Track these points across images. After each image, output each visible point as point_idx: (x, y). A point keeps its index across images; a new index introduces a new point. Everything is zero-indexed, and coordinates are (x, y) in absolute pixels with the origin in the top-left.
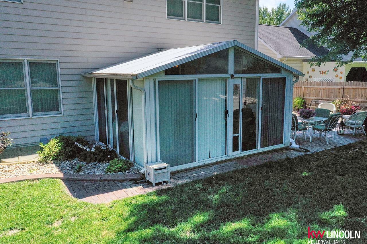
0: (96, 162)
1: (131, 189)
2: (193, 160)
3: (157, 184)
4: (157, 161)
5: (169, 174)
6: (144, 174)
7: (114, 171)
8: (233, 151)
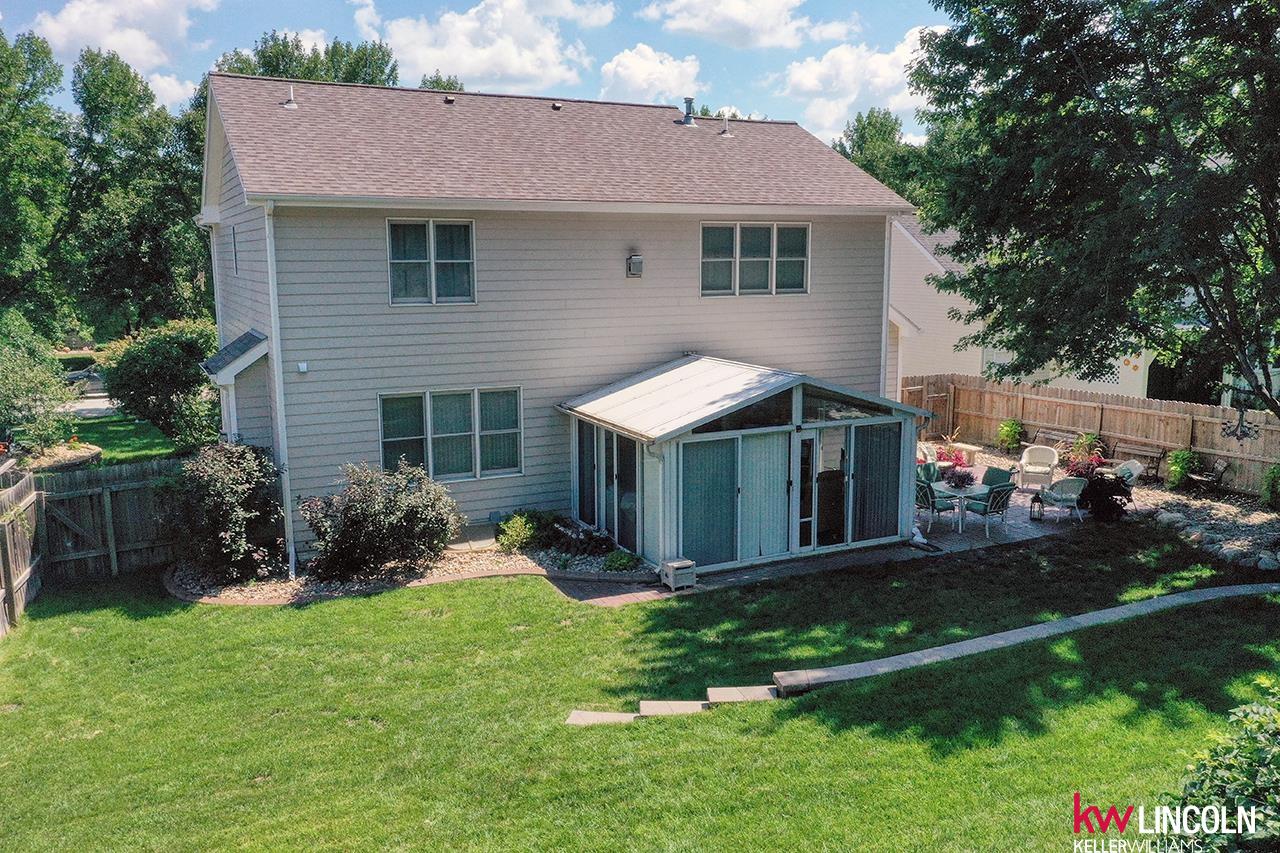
0: (586, 555)
1: (641, 594)
2: (733, 558)
3: (677, 589)
4: (678, 557)
5: (695, 576)
6: (659, 576)
7: (616, 569)
8: (801, 545)
